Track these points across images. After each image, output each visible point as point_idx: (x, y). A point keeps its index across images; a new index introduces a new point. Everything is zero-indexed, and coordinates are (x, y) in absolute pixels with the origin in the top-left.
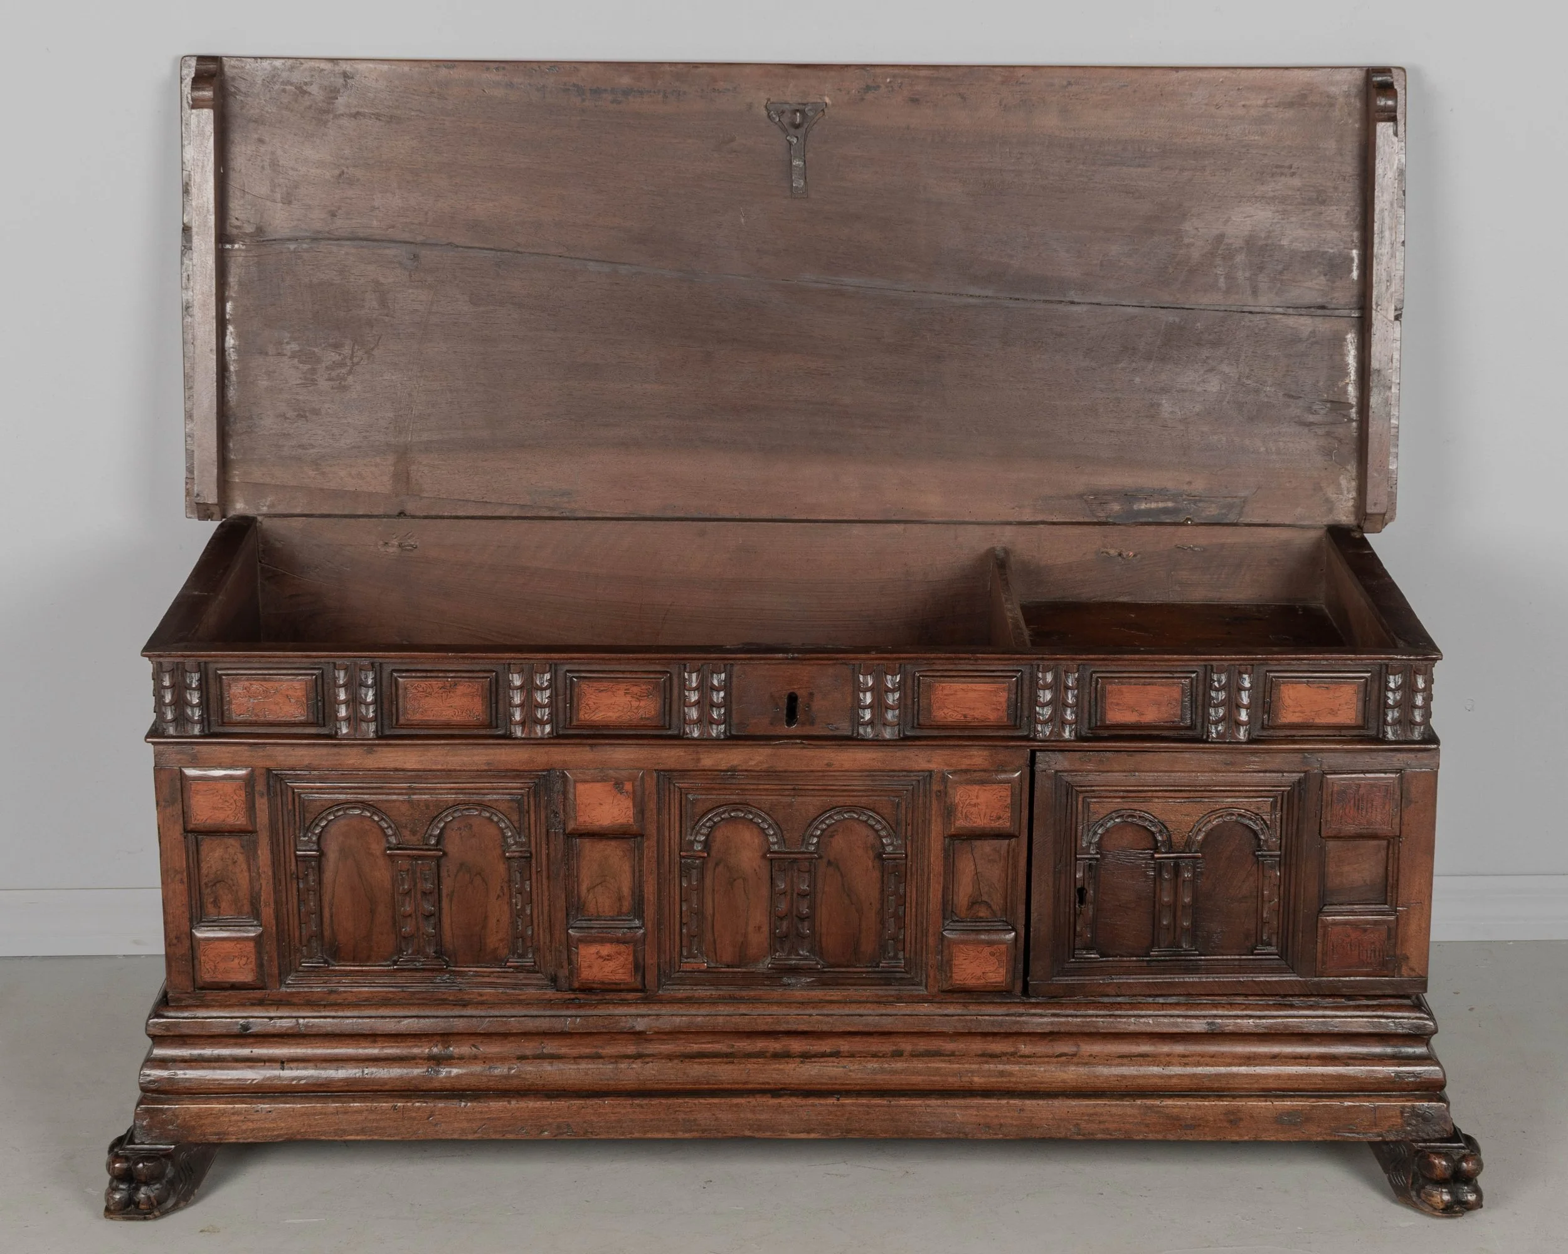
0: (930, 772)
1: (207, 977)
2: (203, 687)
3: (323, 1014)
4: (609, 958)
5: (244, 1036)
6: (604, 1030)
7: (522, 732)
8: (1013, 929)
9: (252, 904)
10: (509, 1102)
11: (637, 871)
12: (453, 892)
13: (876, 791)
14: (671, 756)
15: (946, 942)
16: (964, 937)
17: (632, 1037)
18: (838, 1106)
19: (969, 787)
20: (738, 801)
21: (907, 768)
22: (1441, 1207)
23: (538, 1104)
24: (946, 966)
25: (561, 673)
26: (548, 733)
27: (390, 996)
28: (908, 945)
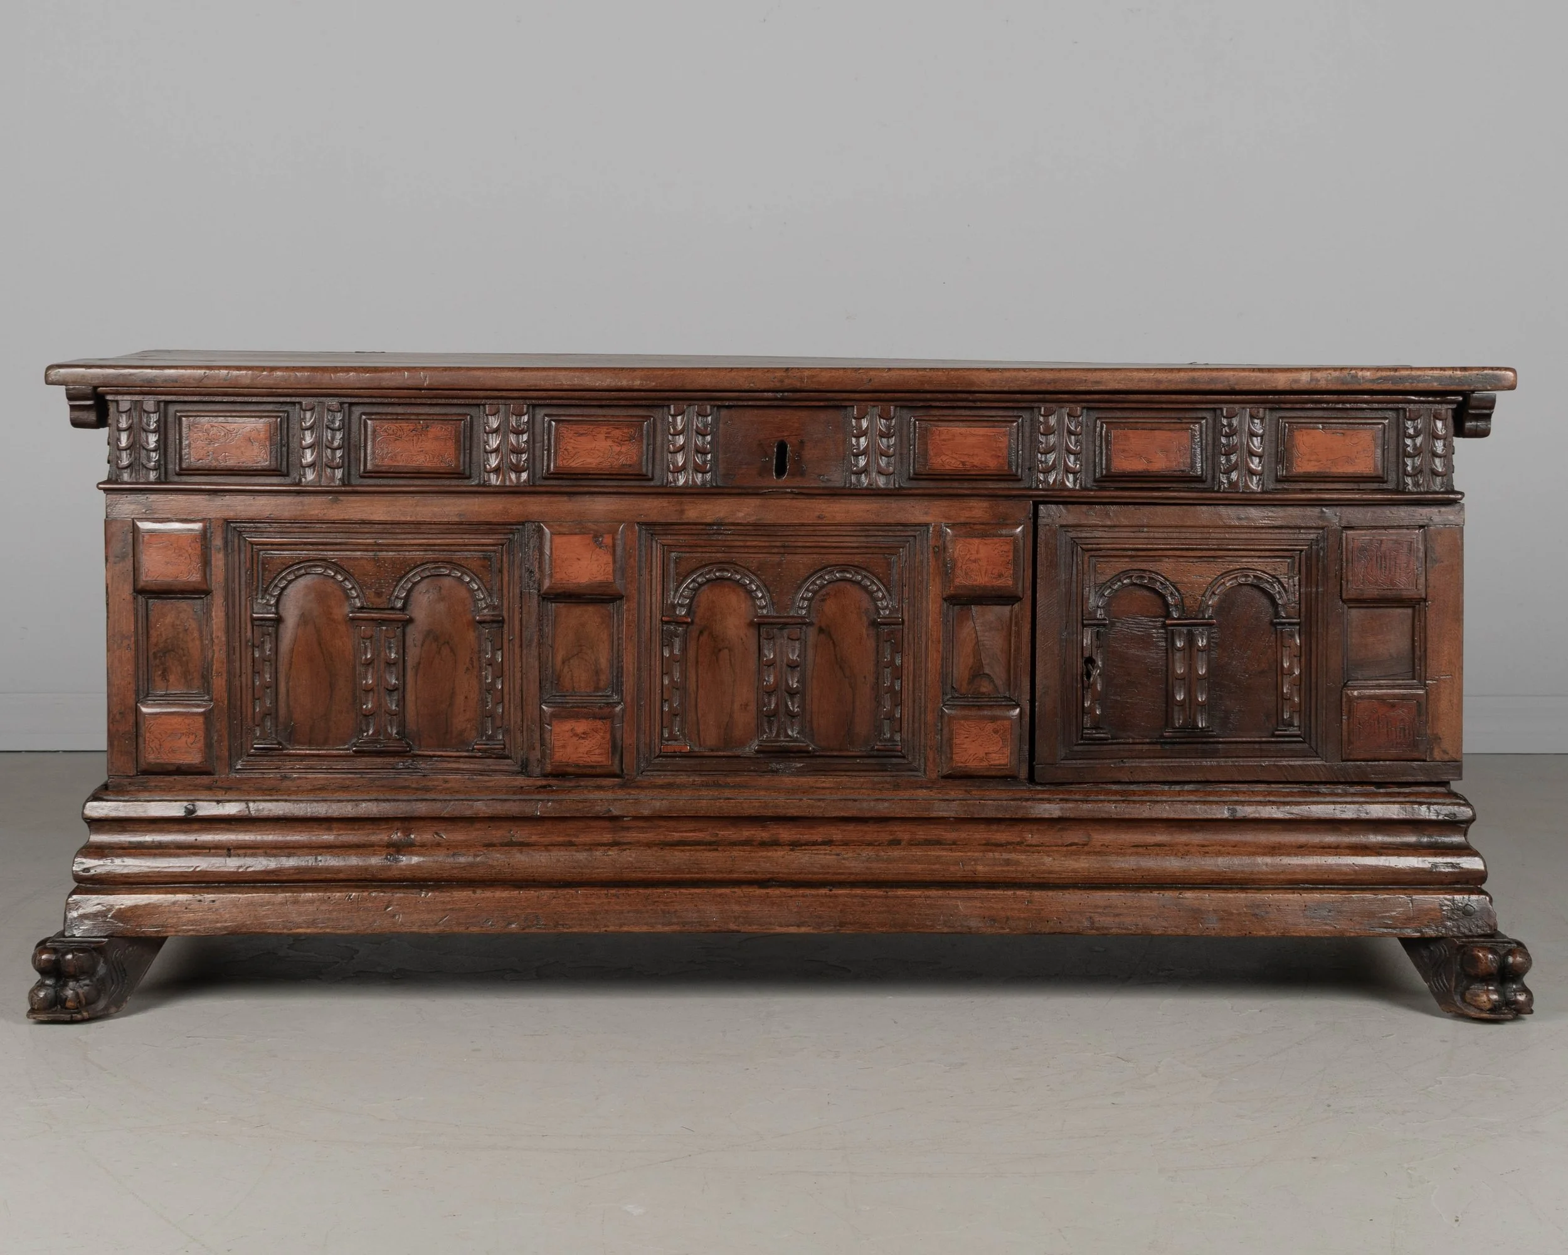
0: (927, 525)
1: (151, 757)
2: (162, 430)
3: (275, 798)
4: (584, 736)
5: (189, 821)
6: (578, 815)
7: (497, 480)
8: (1018, 705)
9: (203, 677)
10: (474, 892)
11: (615, 638)
12: (419, 663)
13: (870, 547)
14: (653, 508)
15: (946, 719)
16: (966, 712)
17: (607, 824)
18: (830, 896)
19: (968, 540)
20: (723, 560)
21: (903, 521)
22: (1489, 1006)
23: (505, 894)
24: (947, 746)
25: (539, 417)
26: (525, 481)
27: (348, 782)
28: (905, 725)
